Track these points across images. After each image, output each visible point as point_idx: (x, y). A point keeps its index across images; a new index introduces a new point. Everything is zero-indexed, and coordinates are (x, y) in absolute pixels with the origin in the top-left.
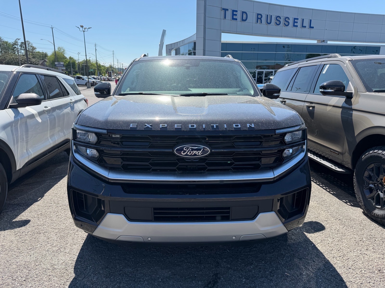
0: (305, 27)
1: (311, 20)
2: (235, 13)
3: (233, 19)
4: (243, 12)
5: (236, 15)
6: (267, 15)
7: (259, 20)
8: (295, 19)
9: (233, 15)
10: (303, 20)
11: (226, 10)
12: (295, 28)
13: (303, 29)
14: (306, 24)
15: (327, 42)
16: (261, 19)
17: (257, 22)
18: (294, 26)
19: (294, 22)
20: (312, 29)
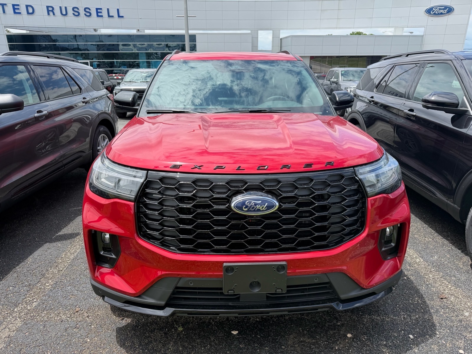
0: (113, 16)
1: (118, 10)
2: (16, 7)
3: (15, 13)
4: (27, 6)
5: (19, 9)
6: (60, 8)
7: (51, 13)
8: (97, 9)
9: (14, 9)
10: (108, 9)
11: (3, 5)
12: (100, 19)
13: (111, 19)
14: (114, 13)
15: (144, 32)
16: (52, 11)
17: (49, 14)
18: (98, 16)
19: (97, 12)
20: (122, 19)
